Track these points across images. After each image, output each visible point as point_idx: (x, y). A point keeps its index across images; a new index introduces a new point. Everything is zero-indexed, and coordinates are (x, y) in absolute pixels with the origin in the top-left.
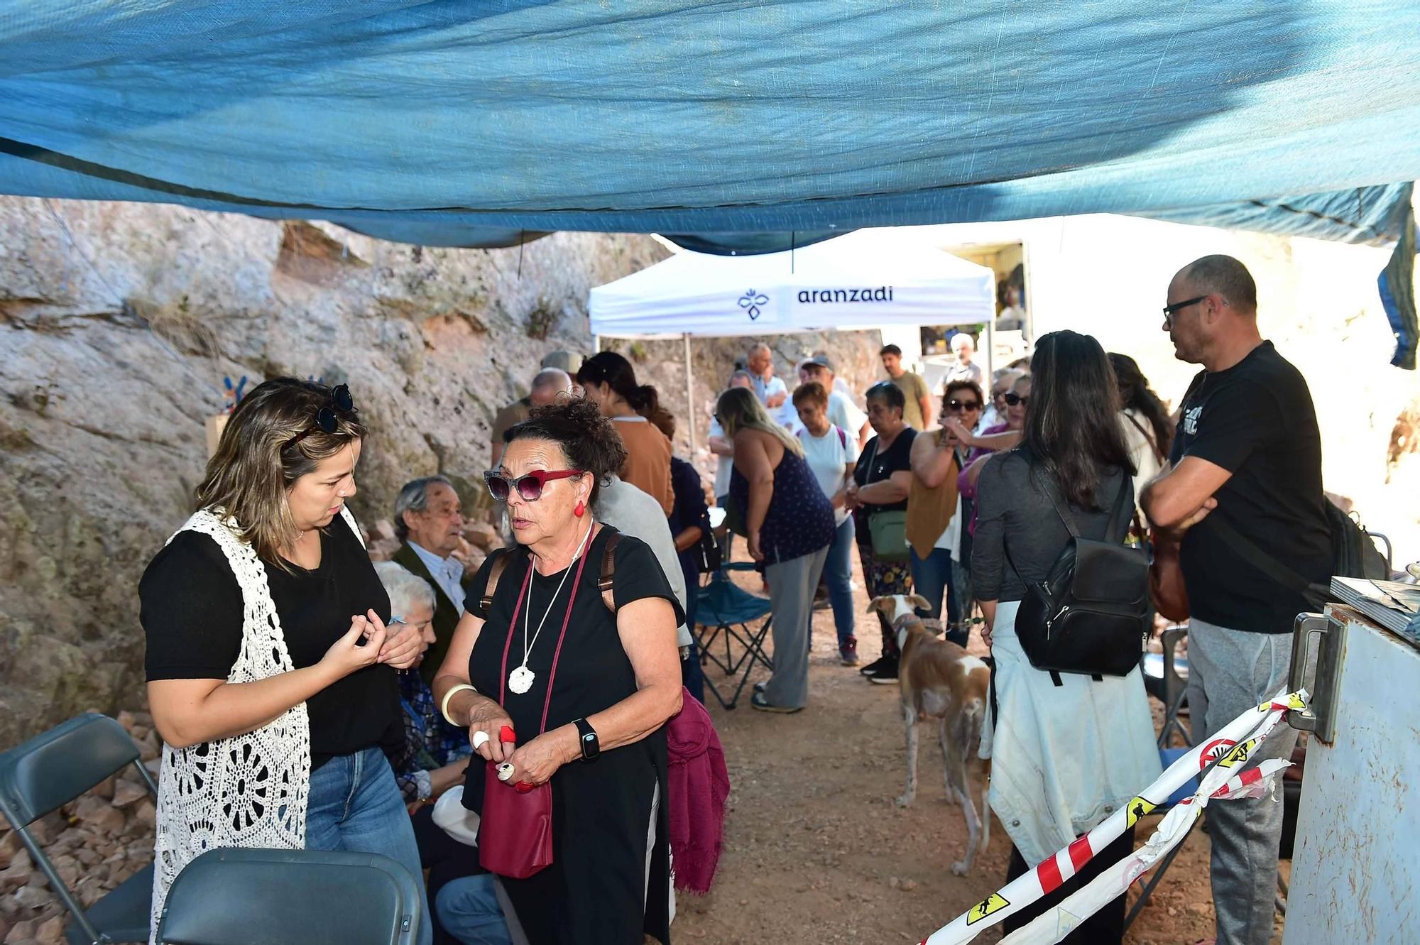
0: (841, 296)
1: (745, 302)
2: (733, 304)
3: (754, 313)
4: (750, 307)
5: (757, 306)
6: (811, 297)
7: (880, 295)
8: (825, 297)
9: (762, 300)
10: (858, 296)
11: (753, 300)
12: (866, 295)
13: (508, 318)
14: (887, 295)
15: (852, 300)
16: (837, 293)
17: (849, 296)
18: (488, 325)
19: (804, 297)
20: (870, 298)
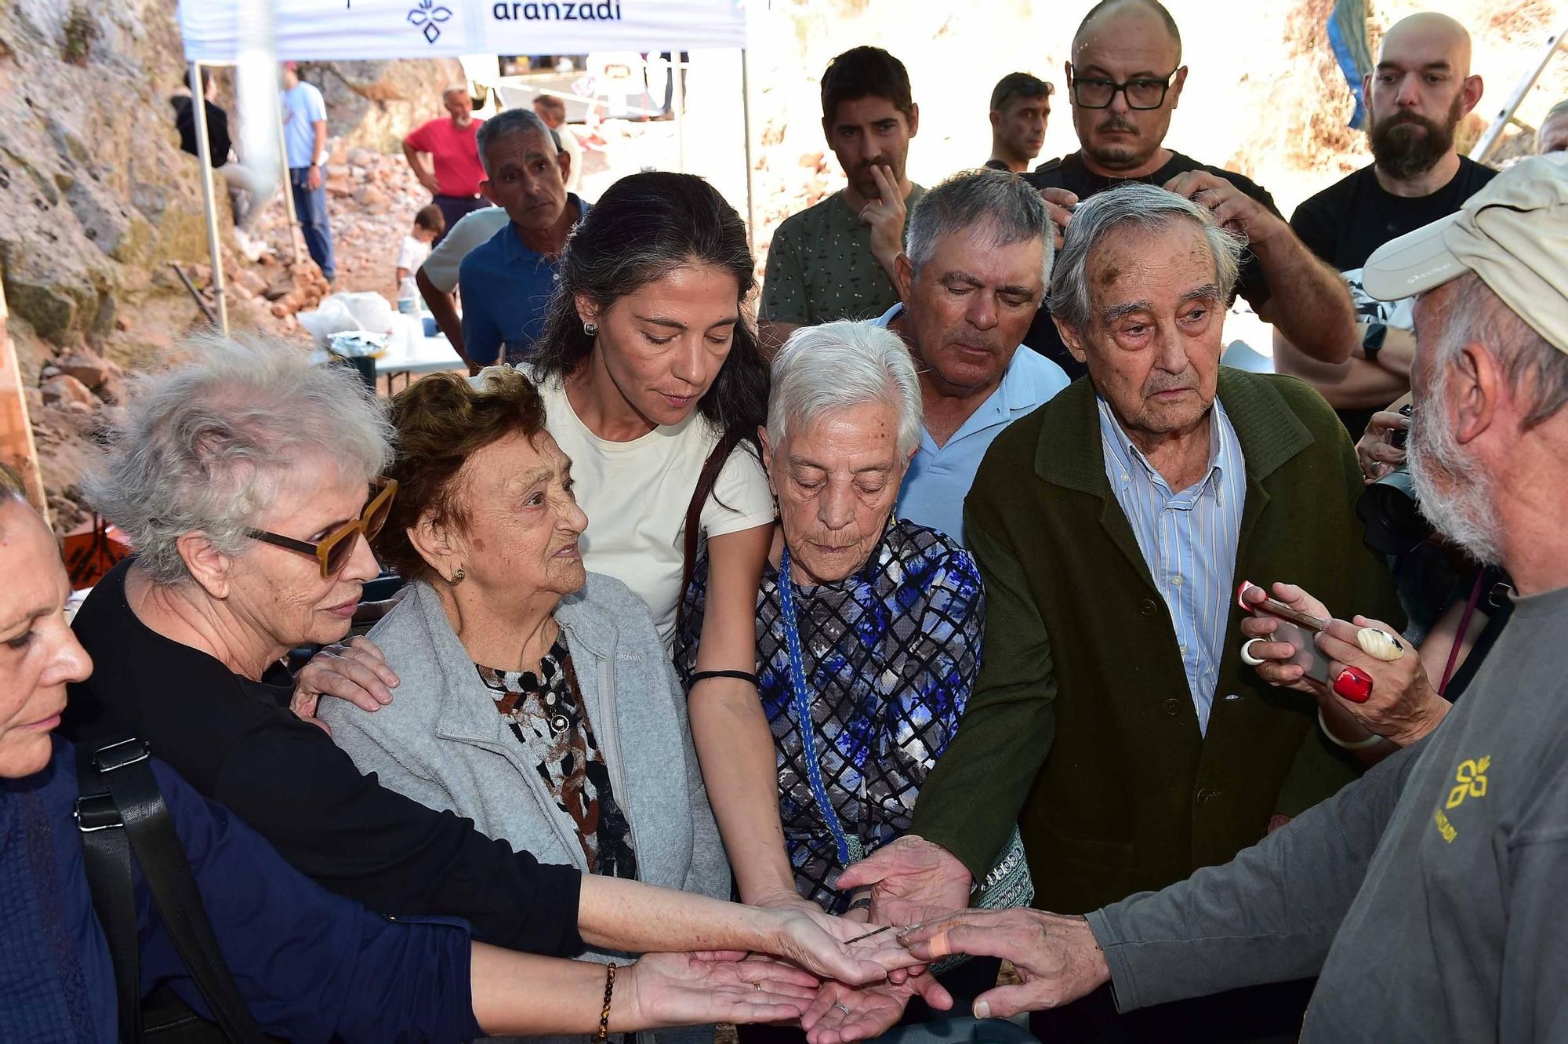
0: (552, 11)
1: (417, 17)
2: (401, 21)
3: (432, 33)
4: (425, 25)
5: (436, 24)
6: (511, 13)
7: (604, 11)
8: (531, 12)
9: (442, 14)
10: (575, 12)
11: (429, 15)
12: (586, 11)
13: (37, 34)
14: (614, 13)
15: (568, 17)
16: (546, 7)
17: (564, 11)
18: (13, 46)
19: (501, 11)
20: (592, 16)
